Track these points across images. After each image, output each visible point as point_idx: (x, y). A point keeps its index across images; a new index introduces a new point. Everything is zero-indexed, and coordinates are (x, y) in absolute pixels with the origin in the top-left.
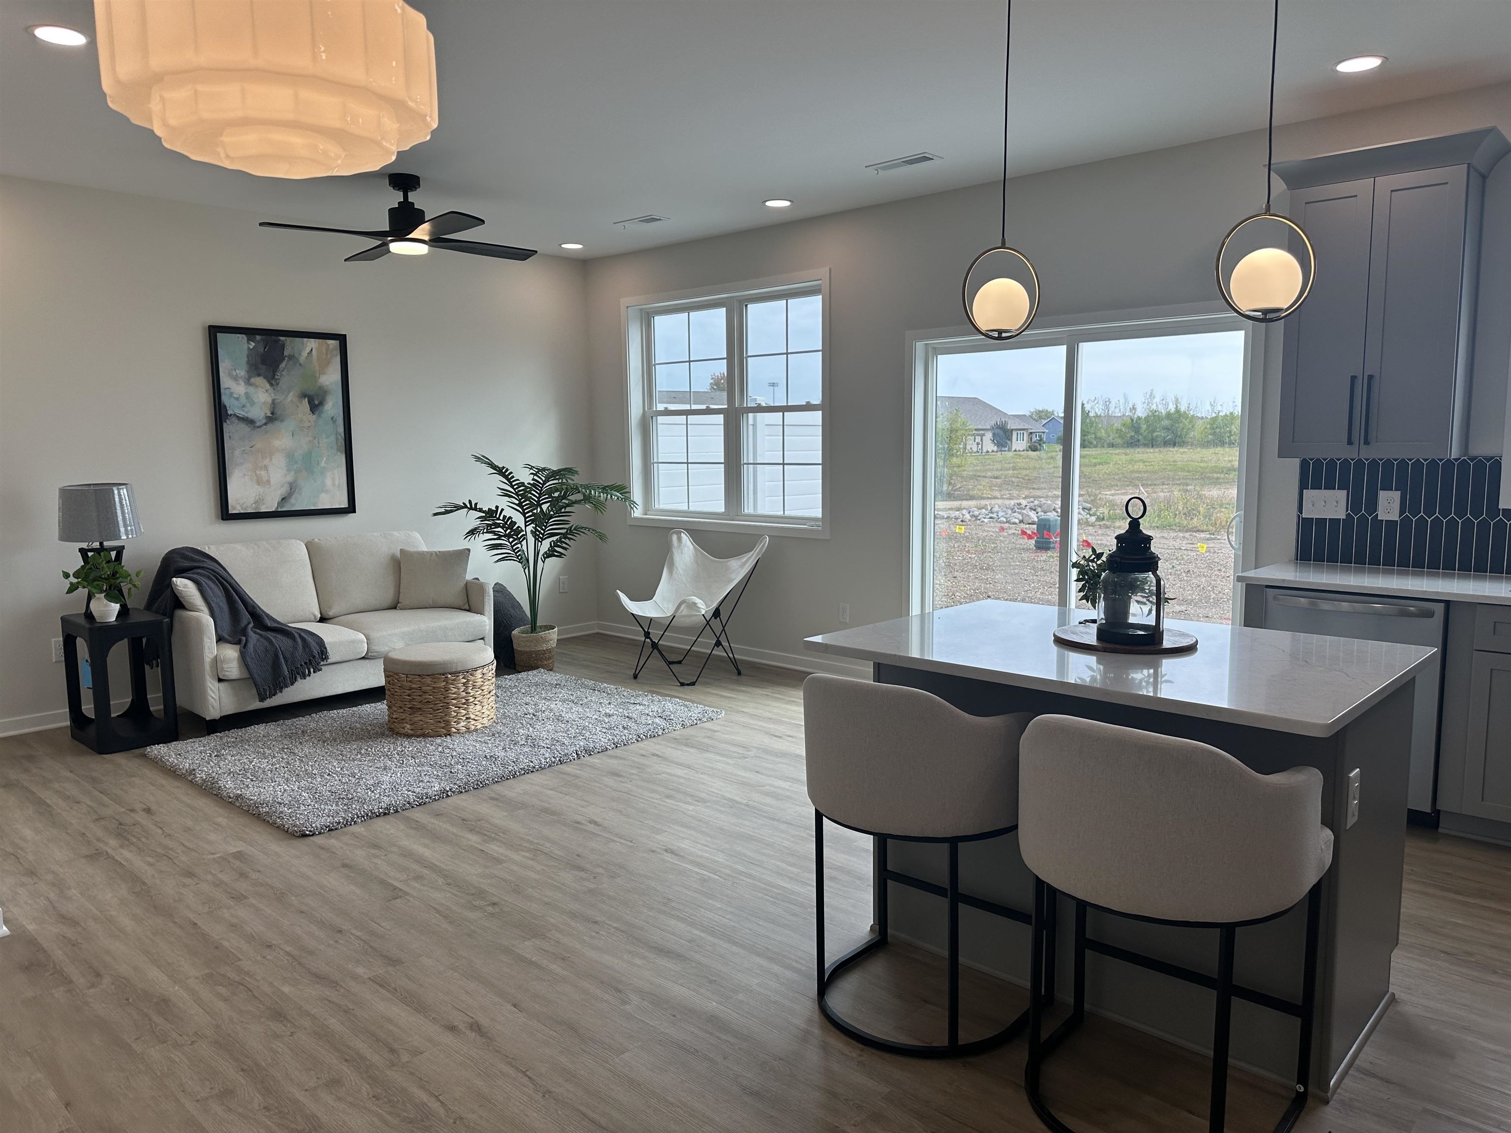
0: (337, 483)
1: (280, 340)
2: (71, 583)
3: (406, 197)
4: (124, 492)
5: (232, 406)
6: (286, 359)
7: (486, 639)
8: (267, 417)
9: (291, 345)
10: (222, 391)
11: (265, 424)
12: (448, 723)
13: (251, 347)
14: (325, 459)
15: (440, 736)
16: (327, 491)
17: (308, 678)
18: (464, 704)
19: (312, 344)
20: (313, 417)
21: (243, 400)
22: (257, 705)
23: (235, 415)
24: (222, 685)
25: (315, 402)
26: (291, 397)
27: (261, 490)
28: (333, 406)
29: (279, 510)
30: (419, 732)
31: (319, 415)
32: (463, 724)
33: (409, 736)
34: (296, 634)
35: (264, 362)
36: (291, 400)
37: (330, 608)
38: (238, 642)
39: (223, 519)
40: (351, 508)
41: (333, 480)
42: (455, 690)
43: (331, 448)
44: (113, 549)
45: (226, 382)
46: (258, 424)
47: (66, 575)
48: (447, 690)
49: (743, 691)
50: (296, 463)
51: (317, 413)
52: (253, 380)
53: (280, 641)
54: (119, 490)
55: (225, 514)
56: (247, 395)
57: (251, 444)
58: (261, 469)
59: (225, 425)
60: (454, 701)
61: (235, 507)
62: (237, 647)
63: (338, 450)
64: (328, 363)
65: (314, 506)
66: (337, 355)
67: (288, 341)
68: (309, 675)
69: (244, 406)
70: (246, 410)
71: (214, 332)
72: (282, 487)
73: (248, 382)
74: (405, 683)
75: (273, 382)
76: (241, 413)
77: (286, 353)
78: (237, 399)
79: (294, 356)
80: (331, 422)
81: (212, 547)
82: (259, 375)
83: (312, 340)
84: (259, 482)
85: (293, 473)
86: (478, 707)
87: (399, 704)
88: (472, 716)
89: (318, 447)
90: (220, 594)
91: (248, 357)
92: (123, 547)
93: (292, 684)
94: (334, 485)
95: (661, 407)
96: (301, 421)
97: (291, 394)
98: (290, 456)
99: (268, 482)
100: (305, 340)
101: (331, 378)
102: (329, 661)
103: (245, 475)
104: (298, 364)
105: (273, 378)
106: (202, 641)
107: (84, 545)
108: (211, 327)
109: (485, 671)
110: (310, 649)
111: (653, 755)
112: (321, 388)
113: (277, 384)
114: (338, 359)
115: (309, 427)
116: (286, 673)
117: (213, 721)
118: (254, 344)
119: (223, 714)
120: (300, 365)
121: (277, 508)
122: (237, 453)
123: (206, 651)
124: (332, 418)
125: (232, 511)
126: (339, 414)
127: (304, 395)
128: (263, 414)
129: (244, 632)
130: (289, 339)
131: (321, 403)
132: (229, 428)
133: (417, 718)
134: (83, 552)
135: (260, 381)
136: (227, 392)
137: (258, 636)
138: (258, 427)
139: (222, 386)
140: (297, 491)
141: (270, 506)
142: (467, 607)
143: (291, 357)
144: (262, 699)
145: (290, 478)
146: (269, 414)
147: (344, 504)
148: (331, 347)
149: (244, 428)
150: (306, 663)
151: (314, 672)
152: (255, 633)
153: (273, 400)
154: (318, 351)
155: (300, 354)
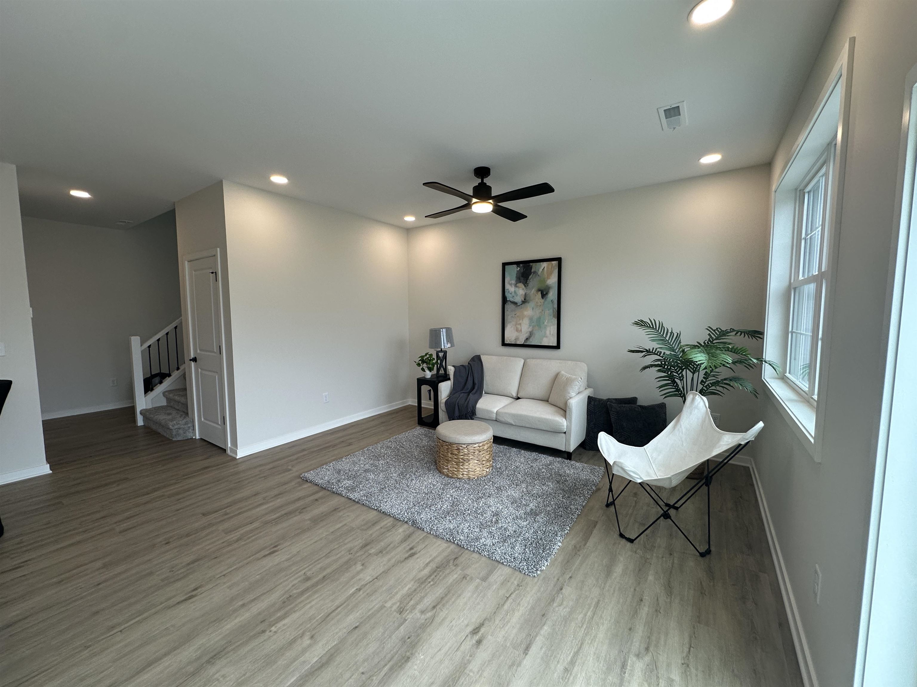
1: (530, 265)
3: (482, 180)
5: (509, 297)
6: (532, 273)
8: (522, 301)
9: (534, 266)
11: (521, 304)
13: (518, 270)
14: (547, 321)
16: (547, 337)
20: (543, 300)
23: (510, 301)
25: (544, 293)
26: (533, 291)
27: (518, 334)
28: (552, 295)
31: (546, 300)
35: (523, 276)
36: (533, 293)
39: (500, 345)
40: (558, 347)
41: (550, 331)
43: (550, 315)
45: (507, 286)
46: (519, 304)
50: (533, 322)
51: (544, 298)
52: (518, 285)
55: (504, 343)
56: (515, 292)
57: (516, 313)
58: (518, 324)
59: (506, 305)
61: (507, 341)
63: (554, 316)
64: (552, 273)
65: (540, 344)
66: (557, 268)
69: (513, 297)
70: (514, 298)
71: (505, 266)
72: (526, 333)
73: (516, 286)
75: (526, 285)
76: (512, 299)
77: (532, 271)
78: (511, 294)
79: (536, 272)
80: (551, 302)
82: (520, 282)
83: (545, 263)
84: (517, 330)
85: (531, 327)
89: (544, 315)
91: (516, 274)
94: (550, 334)
96: (537, 303)
97: (533, 290)
98: (531, 319)
99: (521, 330)
100: (542, 263)
101: (553, 280)
103: (512, 327)
104: (537, 276)
105: (526, 283)
108: (503, 263)
112: (547, 286)
113: (528, 286)
114: (557, 271)
115: (540, 305)
118: (519, 268)
120: (538, 275)
121: (524, 343)
122: (509, 317)
124: (552, 301)
125: (506, 342)
126: (555, 298)
127: (539, 290)
128: (521, 300)
130: (534, 264)
131: (547, 294)
135: (521, 285)
136: (507, 291)
138: (519, 306)
139: (506, 289)
140: (533, 336)
141: (521, 341)
143: (535, 272)
145: (530, 330)
146: (523, 300)
147: (555, 344)
148: (554, 265)
149: (512, 306)
151: (471, 419)
153: (525, 294)
154: (548, 267)
155: (539, 271)
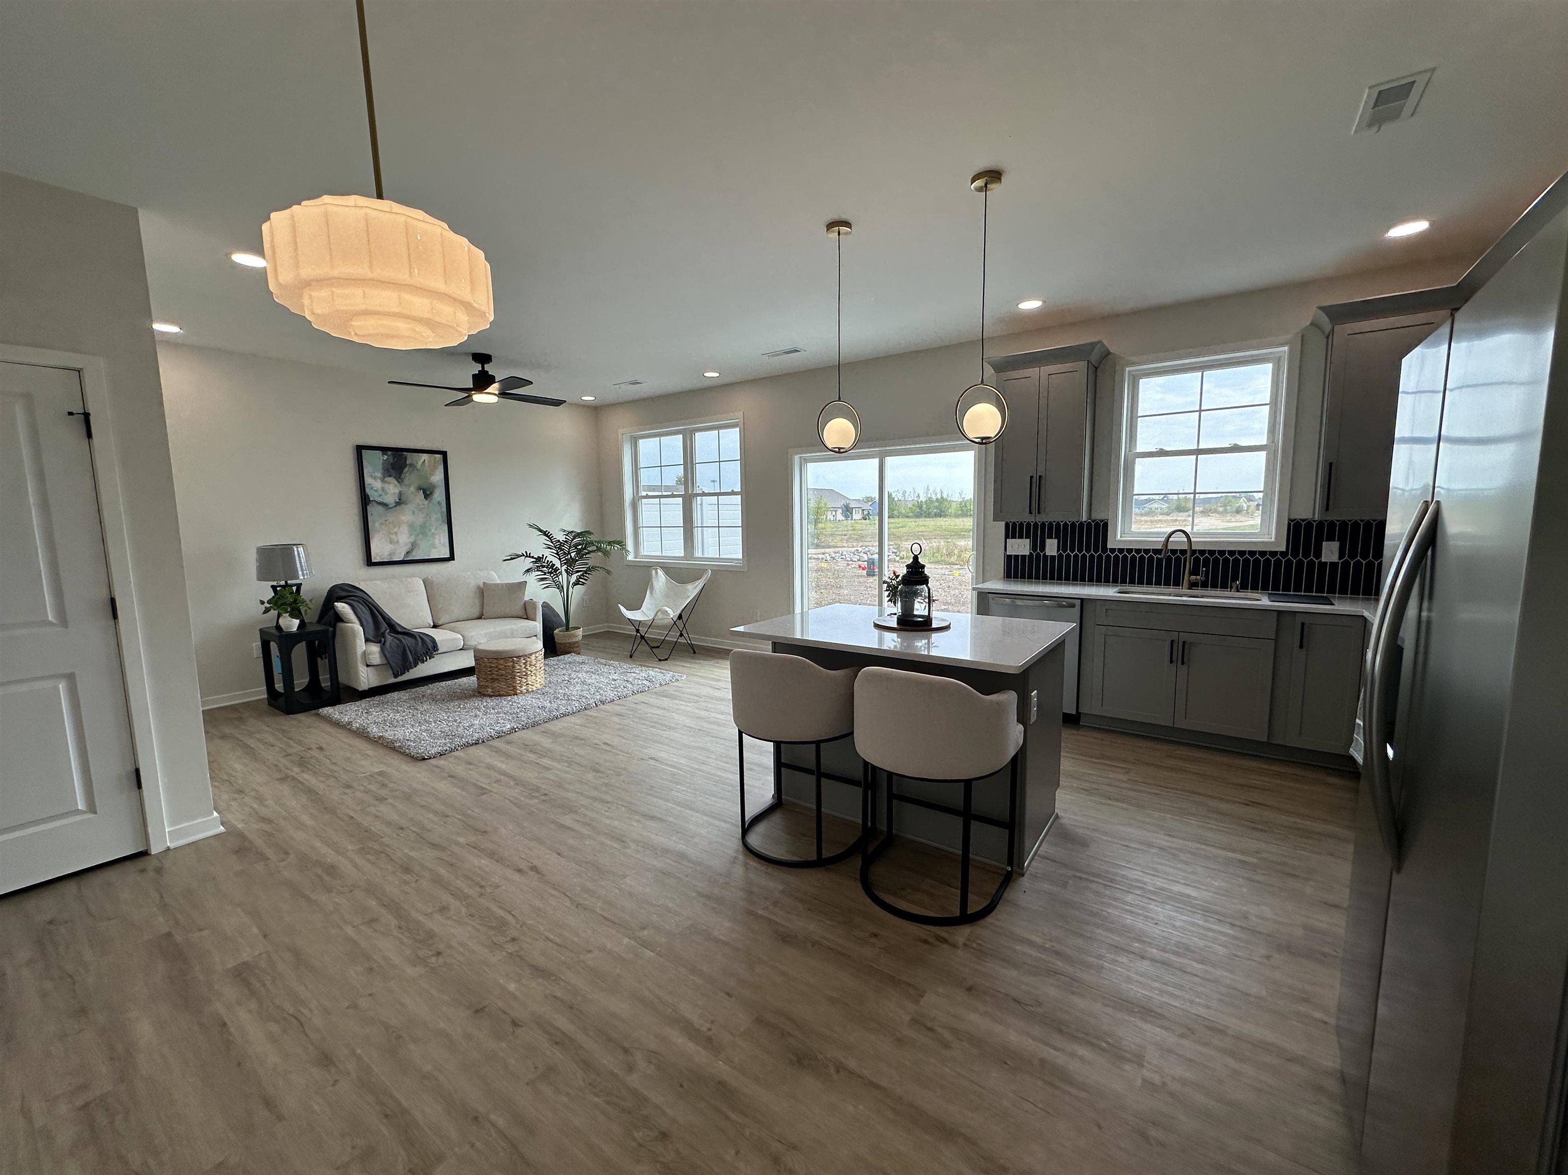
0: (442, 542)
1: (403, 454)
2: (266, 607)
3: (483, 367)
4: (301, 549)
5: (372, 495)
6: (408, 466)
7: (538, 636)
8: (396, 502)
9: (411, 457)
10: (366, 486)
11: (395, 506)
12: (515, 688)
13: (385, 459)
14: (434, 527)
15: (511, 695)
16: (435, 548)
17: (425, 663)
18: (525, 675)
19: (425, 456)
20: (426, 502)
21: (380, 492)
22: (393, 680)
23: (375, 501)
24: (369, 669)
25: (428, 493)
26: (412, 489)
27: (393, 547)
28: (439, 495)
29: (405, 559)
30: (497, 693)
31: (430, 501)
32: (524, 688)
33: (491, 696)
34: (417, 636)
35: (393, 468)
36: (412, 492)
37: (439, 619)
38: (380, 642)
39: (368, 565)
40: (452, 558)
41: (440, 540)
42: (518, 667)
43: (439, 521)
44: (294, 585)
45: (368, 480)
46: (391, 506)
47: (262, 603)
48: (514, 667)
49: (697, 663)
50: (415, 530)
51: (429, 499)
52: (386, 479)
53: (407, 641)
54: (297, 548)
55: (370, 563)
56: (383, 489)
57: (387, 518)
58: (392, 534)
59: (368, 507)
60: (518, 674)
61: (376, 558)
62: (379, 645)
63: (443, 522)
64: (435, 468)
65: (427, 557)
66: (441, 464)
67: (409, 455)
68: (426, 661)
69: (381, 495)
70: (382, 497)
71: (360, 449)
72: (406, 545)
73: (383, 481)
74: (487, 664)
75: (400, 480)
76: (379, 500)
77: (408, 463)
78: (376, 491)
79: (413, 464)
80: (437, 504)
81: (362, 583)
82: (390, 476)
83: (425, 454)
84: (391, 542)
85: (413, 536)
86: (534, 677)
87: (484, 676)
88: (530, 683)
89: (430, 520)
90: (366, 612)
91: (383, 465)
92: (301, 584)
93: (415, 667)
94: (440, 543)
95: (644, 494)
96: (419, 504)
98: (411, 526)
99: (398, 542)
100: (420, 454)
101: (437, 477)
102: (439, 652)
103: (382, 538)
104: (415, 469)
105: (400, 478)
106: (355, 640)
107: (275, 583)
108: (357, 446)
109: (537, 655)
110: (426, 645)
111: (642, 703)
112: (431, 484)
113: (403, 482)
114: (442, 466)
115: (424, 508)
116: (411, 660)
117: (364, 691)
118: (386, 457)
119: (370, 687)
120: (417, 470)
121: (403, 558)
122: (377, 524)
123: (358, 647)
124: (439, 502)
125: (374, 561)
126: (443, 500)
127: (420, 488)
128: (393, 500)
129: (383, 635)
130: (409, 454)
131: (431, 493)
132: (370, 509)
133: (496, 685)
134: (274, 587)
135: (391, 479)
136: (370, 486)
137: (392, 638)
138: (391, 508)
139: (366, 483)
140: (416, 547)
141: (399, 557)
142: (525, 617)
143: (411, 465)
144: (396, 676)
145: (412, 539)
146: (397, 500)
147: (448, 556)
148: (437, 459)
149: (380, 508)
150: (424, 653)
151: (430, 659)
152: (390, 635)
153: (400, 493)
154: (429, 461)
155: (417, 463)
